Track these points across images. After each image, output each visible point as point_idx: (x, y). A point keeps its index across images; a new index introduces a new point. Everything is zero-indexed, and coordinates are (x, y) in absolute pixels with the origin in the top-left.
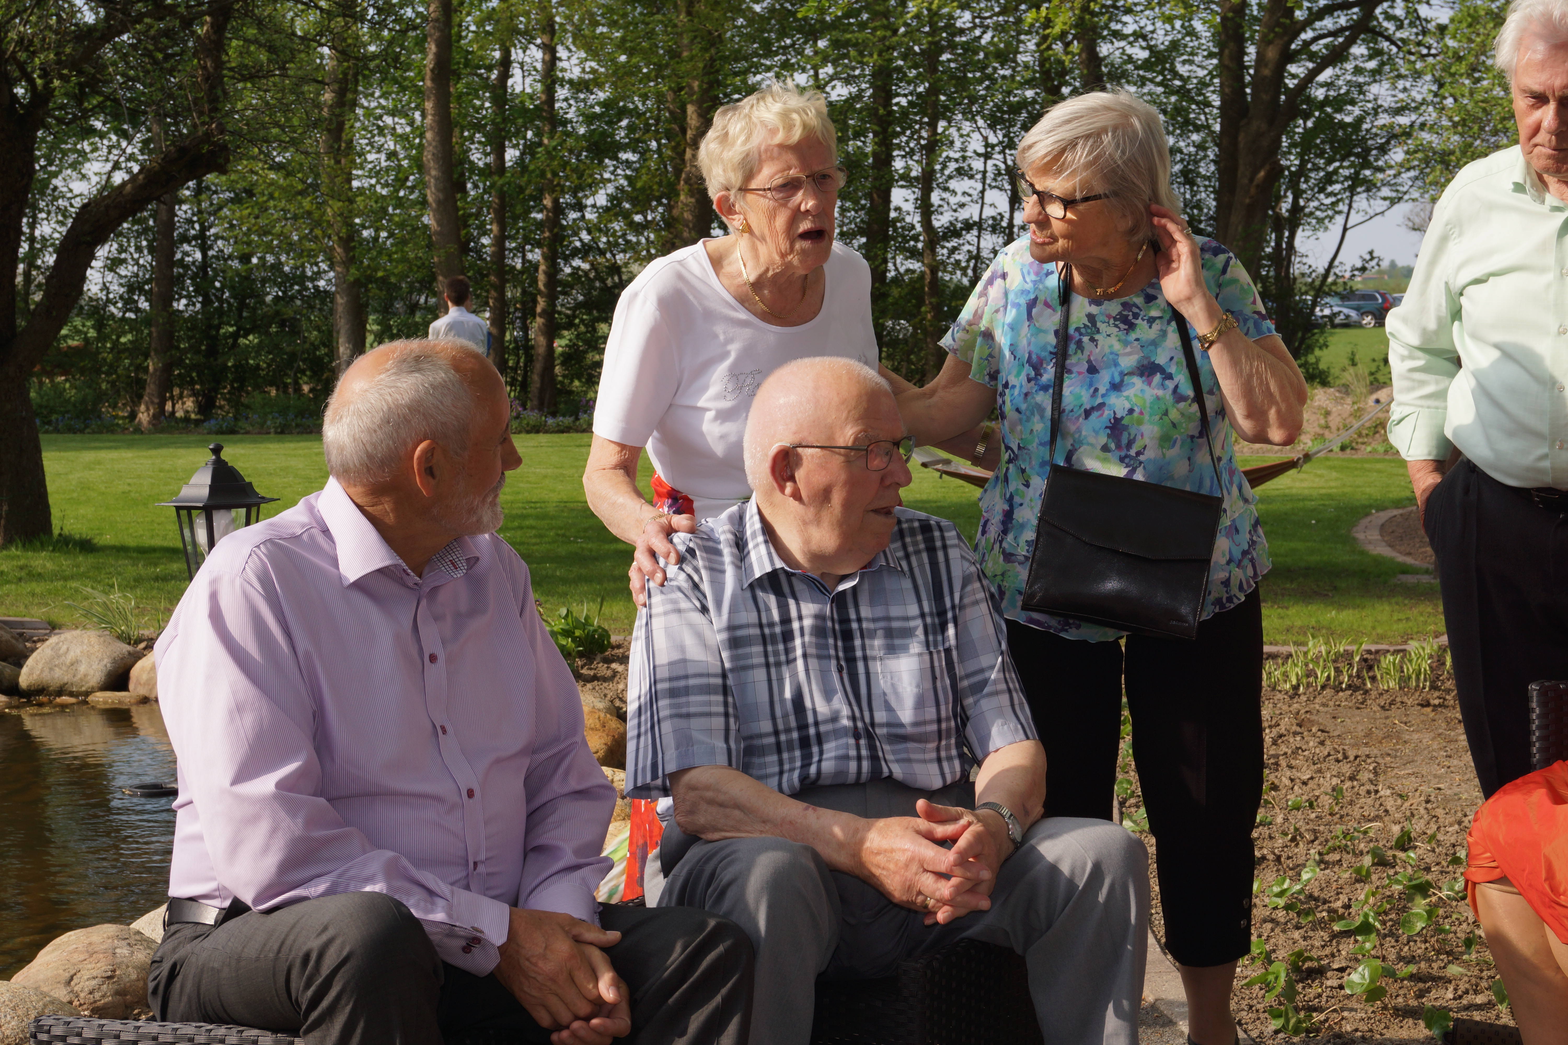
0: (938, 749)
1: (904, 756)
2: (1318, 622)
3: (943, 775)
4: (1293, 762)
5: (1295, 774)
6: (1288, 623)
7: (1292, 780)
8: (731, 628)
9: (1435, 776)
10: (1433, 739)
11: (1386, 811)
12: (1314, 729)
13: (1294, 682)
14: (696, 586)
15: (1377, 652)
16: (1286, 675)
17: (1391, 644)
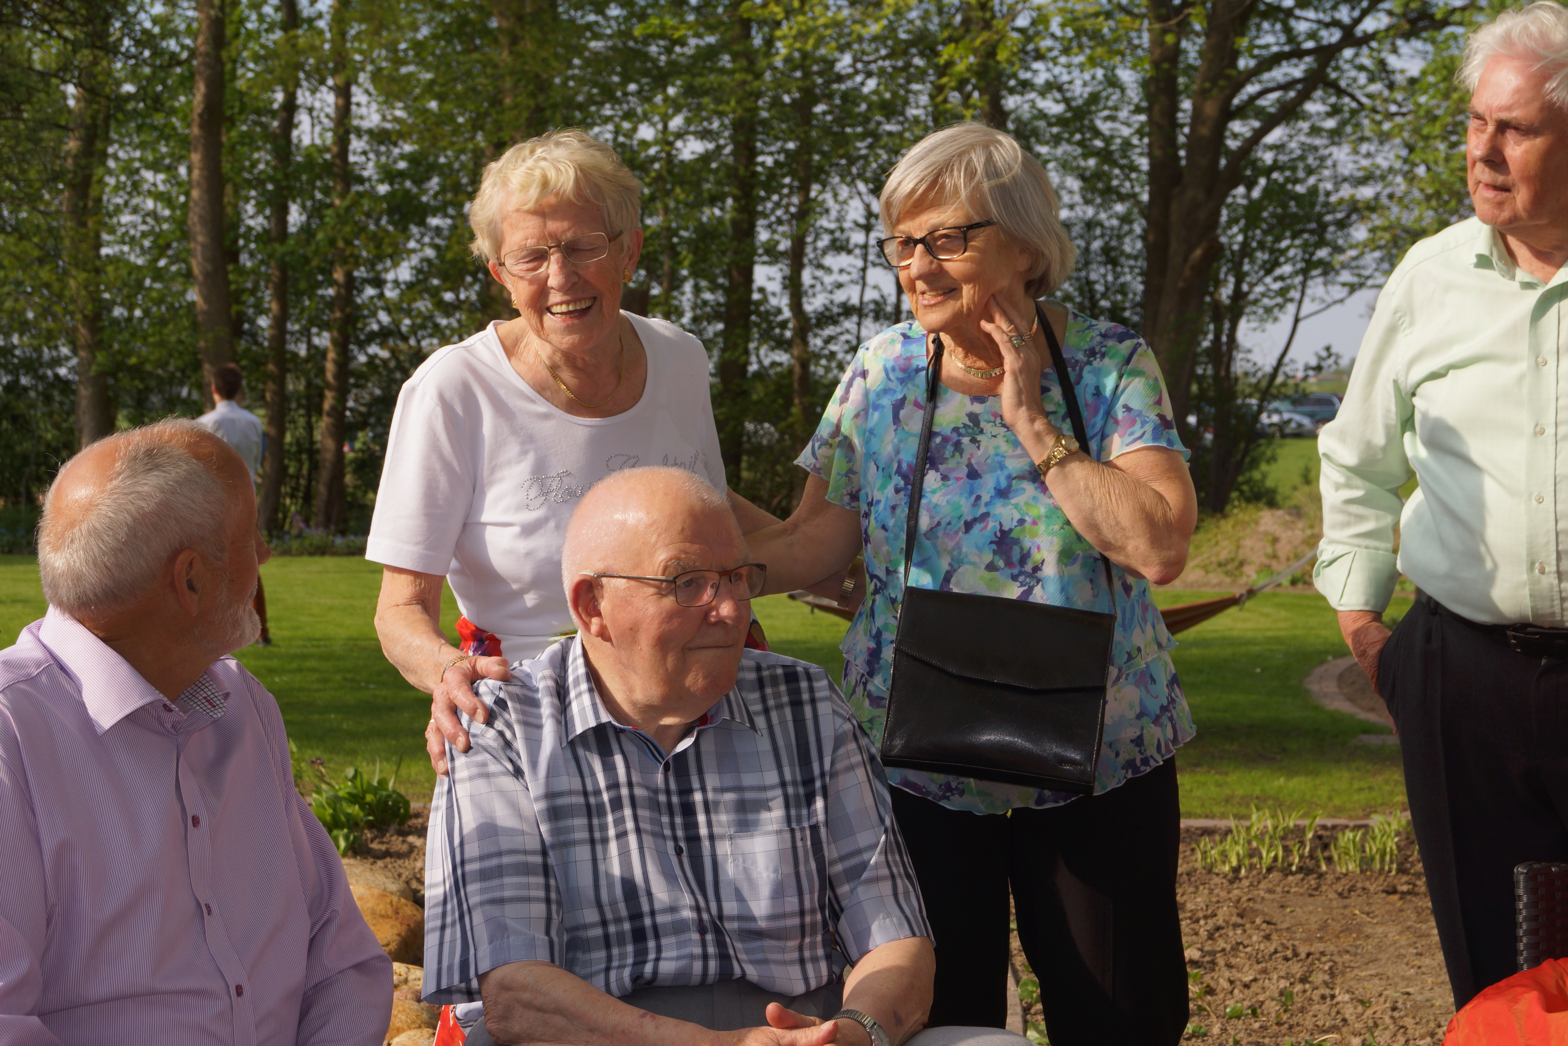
0: (801, 948)
1: (759, 956)
2: (1263, 790)
3: (806, 979)
4: (1233, 961)
5: (1235, 974)
6: (1227, 791)
7: (1231, 982)
8: (550, 795)
9: (1403, 978)
10: (1401, 933)
11: (1344, 1020)
12: (1258, 921)
13: (1235, 863)
14: (508, 745)
15: (1334, 827)
16: (1224, 855)
17: (1350, 818)
